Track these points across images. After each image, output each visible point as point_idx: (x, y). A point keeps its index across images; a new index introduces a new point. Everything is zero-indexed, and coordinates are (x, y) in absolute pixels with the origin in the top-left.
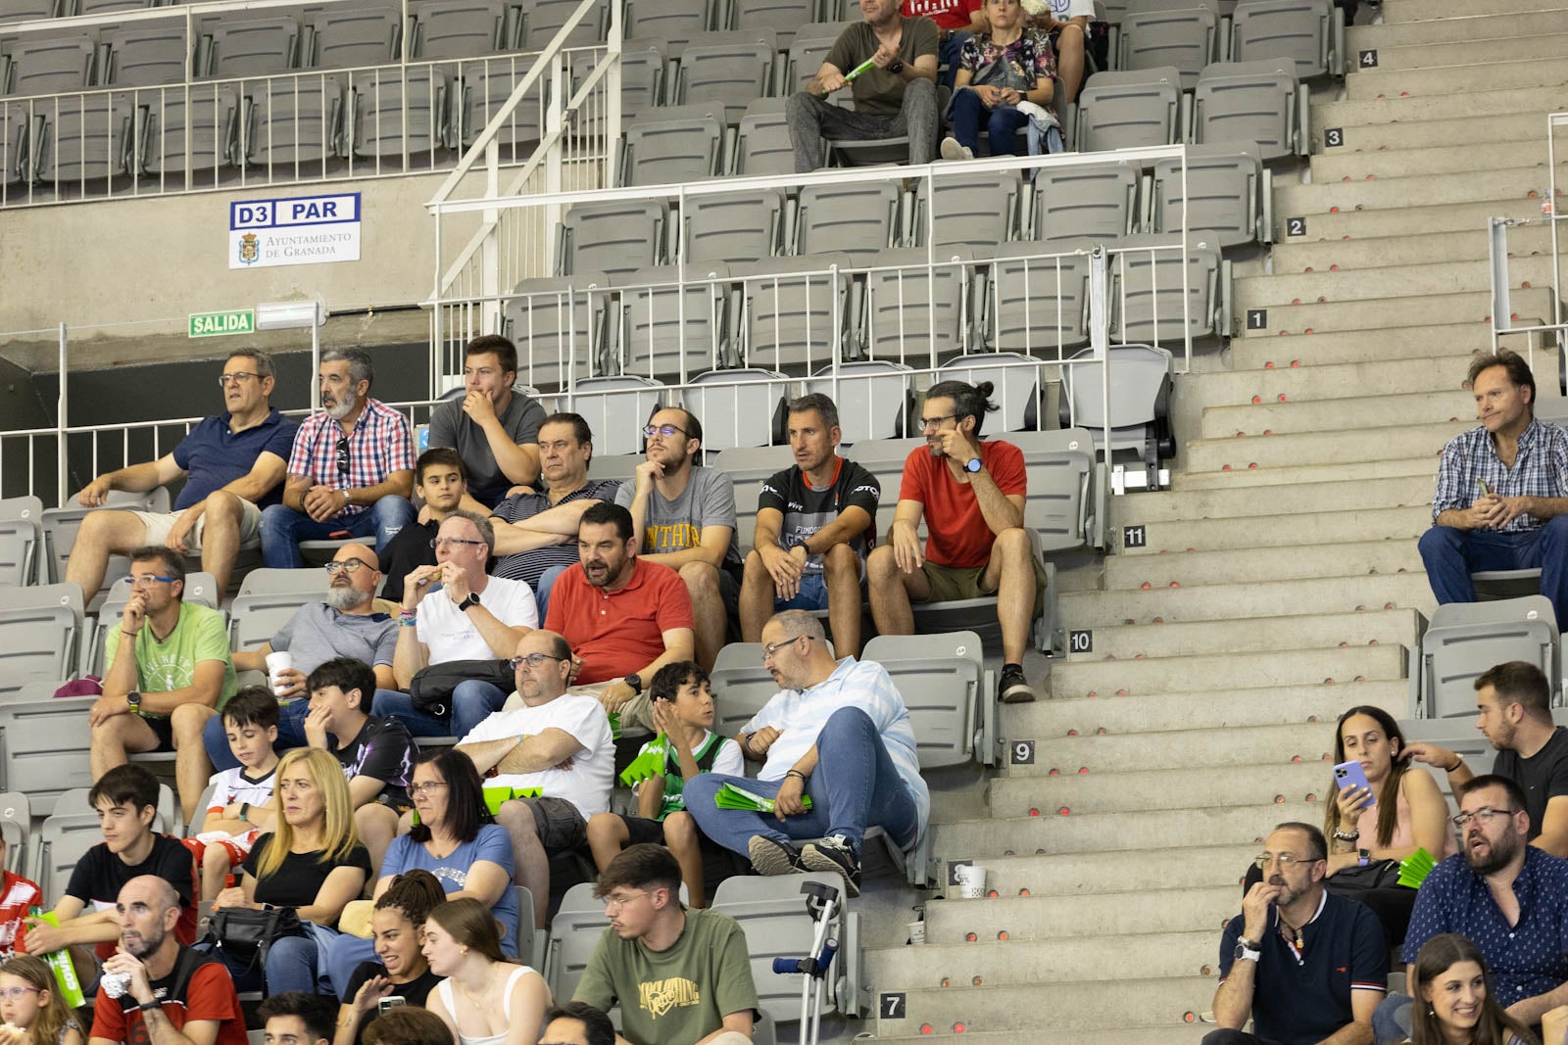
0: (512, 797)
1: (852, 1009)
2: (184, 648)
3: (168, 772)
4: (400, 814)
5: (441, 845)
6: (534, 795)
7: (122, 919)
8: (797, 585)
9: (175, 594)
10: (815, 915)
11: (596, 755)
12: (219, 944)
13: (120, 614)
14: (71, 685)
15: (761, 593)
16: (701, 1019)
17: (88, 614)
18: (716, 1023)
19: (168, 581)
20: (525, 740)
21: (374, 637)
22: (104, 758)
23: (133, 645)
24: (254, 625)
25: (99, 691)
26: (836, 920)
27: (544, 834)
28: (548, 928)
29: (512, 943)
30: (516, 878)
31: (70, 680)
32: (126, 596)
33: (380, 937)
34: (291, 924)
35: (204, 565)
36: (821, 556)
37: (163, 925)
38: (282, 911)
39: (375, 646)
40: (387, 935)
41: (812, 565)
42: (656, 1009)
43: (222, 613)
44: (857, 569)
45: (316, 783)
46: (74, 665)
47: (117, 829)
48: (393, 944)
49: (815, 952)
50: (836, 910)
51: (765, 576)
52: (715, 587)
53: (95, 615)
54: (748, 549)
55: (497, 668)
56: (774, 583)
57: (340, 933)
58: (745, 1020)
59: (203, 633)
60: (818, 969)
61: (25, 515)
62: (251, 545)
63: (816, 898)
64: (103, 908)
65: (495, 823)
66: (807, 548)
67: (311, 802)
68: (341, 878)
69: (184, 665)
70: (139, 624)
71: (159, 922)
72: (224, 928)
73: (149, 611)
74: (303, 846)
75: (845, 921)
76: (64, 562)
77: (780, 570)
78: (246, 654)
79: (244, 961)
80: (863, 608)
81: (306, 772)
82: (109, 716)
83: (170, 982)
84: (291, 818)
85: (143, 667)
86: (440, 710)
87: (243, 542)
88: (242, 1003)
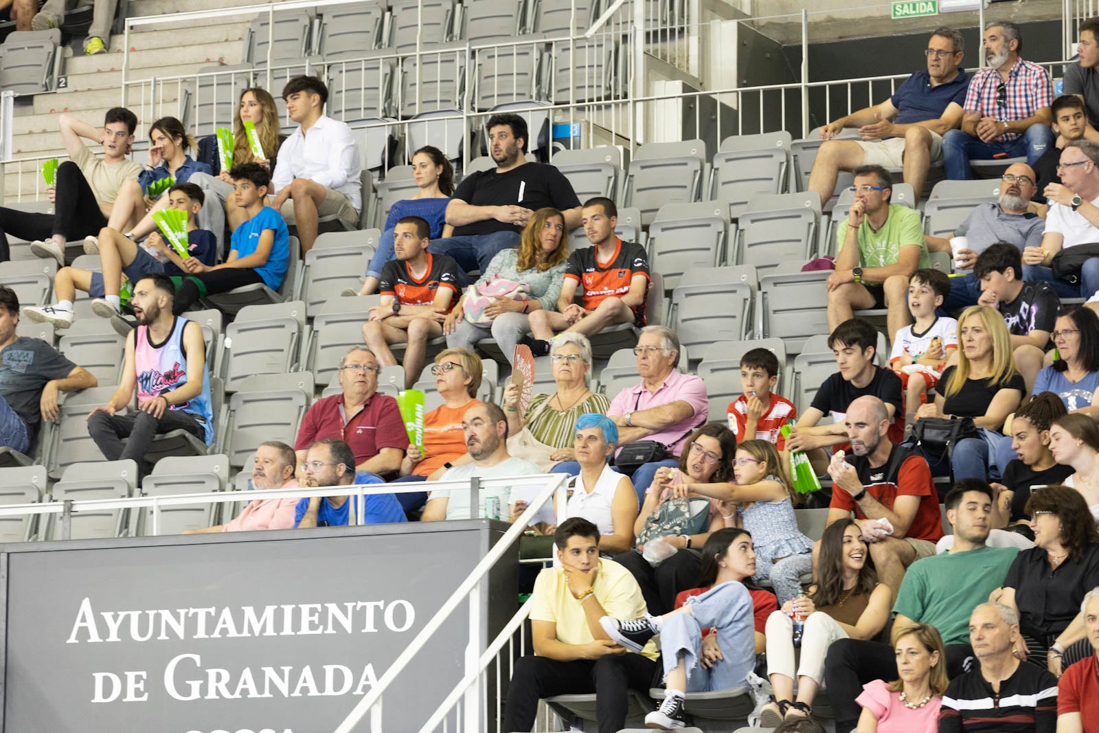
2: (892, 235)
3: (882, 323)
5: (1075, 373)
9: (885, 198)
12: (919, 443)
13: (847, 213)
14: (813, 263)
17: (824, 213)
19: (881, 189)
21: (1025, 229)
22: (837, 315)
23: (856, 234)
24: (940, 220)
25: (833, 267)
31: (812, 259)
32: (850, 201)
34: (969, 429)
35: (905, 178)
37: (879, 433)
38: (963, 421)
39: (1025, 236)
40: (1019, 436)
43: (918, 212)
45: (985, 328)
46: (815, 249)
47: (849, 363)
48: (1023, 443)
53: (829, 214)
57: (1004, 436)
59: (904, 226)
61: (779, 144)
62: (938, 164)
64: (838, 417)
67: (984, 342)
68: (1003, 399)
69: (892, 248)
70: (860, 219)
71: (876, 432)
72: (922, 432)
73: (867, 211)
74: (977, 375)
76: (807, 177)
78: (936, 240)
79: (937, 454)
81: (979, 322)
82: (840, 284)
83: (884, 469)
84: (969, 354)
85: (864, 250)
86: (1073, 279)
87: (932, 161)
88: (936, 484)
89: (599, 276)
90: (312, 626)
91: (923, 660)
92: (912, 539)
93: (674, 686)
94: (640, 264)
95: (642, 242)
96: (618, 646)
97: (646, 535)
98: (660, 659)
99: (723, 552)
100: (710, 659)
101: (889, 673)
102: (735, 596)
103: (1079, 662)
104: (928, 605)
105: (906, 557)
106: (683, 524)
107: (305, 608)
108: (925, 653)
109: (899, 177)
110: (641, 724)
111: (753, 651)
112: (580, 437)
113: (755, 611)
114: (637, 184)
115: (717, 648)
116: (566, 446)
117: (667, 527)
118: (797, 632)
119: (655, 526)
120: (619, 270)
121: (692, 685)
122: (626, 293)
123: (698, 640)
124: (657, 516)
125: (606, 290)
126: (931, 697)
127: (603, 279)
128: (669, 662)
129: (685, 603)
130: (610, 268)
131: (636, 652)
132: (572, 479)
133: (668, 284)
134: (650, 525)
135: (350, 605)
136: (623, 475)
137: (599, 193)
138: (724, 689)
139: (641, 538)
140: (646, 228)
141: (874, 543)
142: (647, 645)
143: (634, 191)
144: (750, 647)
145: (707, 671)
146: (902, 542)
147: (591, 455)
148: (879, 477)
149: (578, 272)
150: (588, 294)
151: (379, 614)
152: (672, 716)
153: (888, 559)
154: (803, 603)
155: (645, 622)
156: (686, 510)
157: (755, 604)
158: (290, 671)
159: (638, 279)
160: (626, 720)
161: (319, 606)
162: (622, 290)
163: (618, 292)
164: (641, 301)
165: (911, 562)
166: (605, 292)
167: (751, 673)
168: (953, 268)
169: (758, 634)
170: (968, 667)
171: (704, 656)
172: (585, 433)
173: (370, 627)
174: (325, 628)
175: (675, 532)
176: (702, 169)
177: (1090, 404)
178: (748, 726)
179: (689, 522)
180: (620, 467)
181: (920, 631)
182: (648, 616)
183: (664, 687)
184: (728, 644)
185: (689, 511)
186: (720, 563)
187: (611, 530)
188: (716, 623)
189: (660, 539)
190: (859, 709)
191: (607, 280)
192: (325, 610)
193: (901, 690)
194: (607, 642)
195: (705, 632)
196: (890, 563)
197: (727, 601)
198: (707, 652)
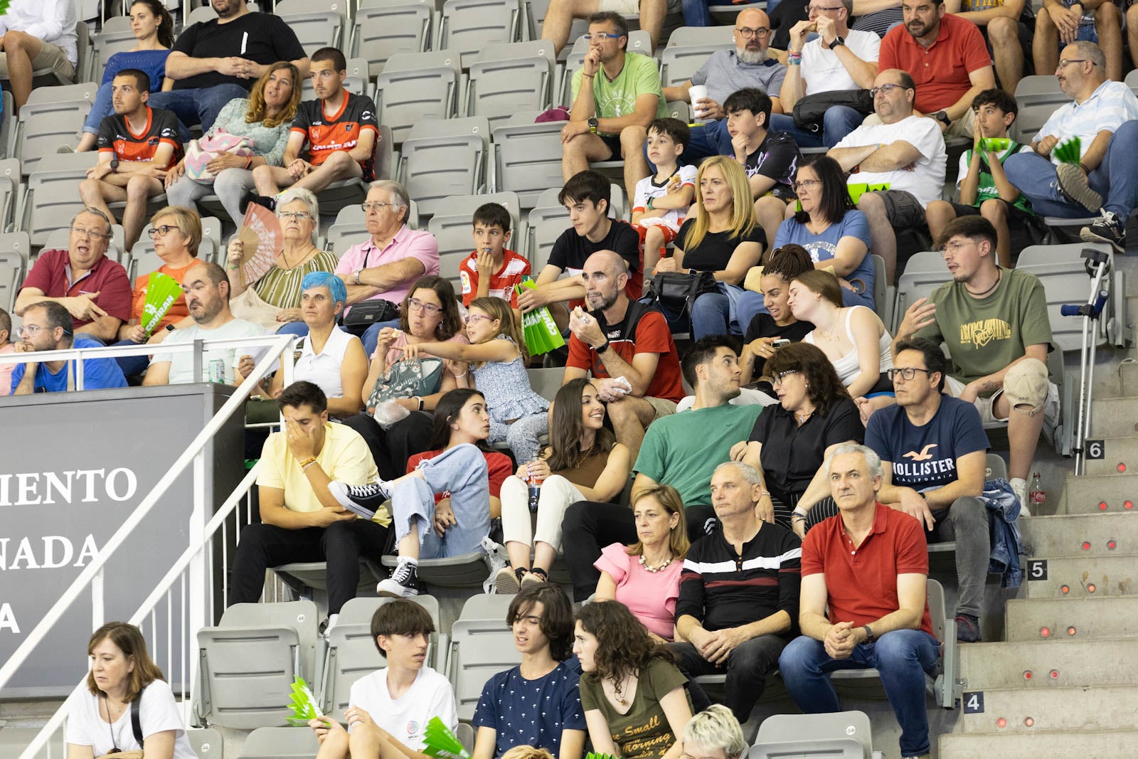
0: (868, 190)
1: (1119, 341)
2: (629, 84)
3: (619, 176)
4: (787, 203)
5: (817, 225)
6: (884, 188)
7: (587, 284)
8: (1076, 32)
9: (621, 46)
10: (1091, 273)
11: (932, 161)
12: (658, 299)
13: (582, 62)
14: (547, 113)
15: (1048, 39)
16: (1010, 349)
17: (558, 62)
18: (1020, 352)
19: (616, 37)
20: (880, 147)
21: (766, 77)
22: (572, 166)
23: (591, 83)
24: (679, 68)
25: (567, 118)
26: (1107, 277)
27: (892, 217)
28: (896, 285)
29: (870, 296)
30: (872, 249)
31: (546, 110)
32: (585, 49)
33: (767, 295)
34: (709, 284)
35: (641, 25)
36: (1093, 11)
37: (617, 287)
38: (703, 275)
39: (767, 84)
40: (771, 293)
41: (1086, 18)
42: (979, 341)
43: (655, 60)
44: (1119, 20)
45: (725, 179)
46: (549, 99)
48: (776, 300)
49: (1092, 300)
50: (1107, 270)
51: (1052, 27)
52: (1014, 35)
53: (564, 63)
54: (1039, 7)
55: (855, 95)
56: (1059, 32)
57: (745, 290)
58: (1042, 349)
59: (641, 75)
60: (1094, 312)
62: (675, 10)
63: (1092, 261)
64: (574, 274)
65: (856, 209)
66: (1082, 6)
67: (723, 194)
68: (745, 251)
69: (629, 98)
70: (596, 68)
71: (614, 285)
72: (661, 287)
73: (603, 59)
74: (717, 228)
75: (1113, 277)
76: (540, 24)
77: (1063, 22)
78: (674, 89)
79: (676, 311)
80: (1123, 49)
81: (719, 173)
82: (575, 136)
83: (621, 326)
84: (709, 207)
85: (599, 101)
86: (815, 128)
87: (670, 8)
88: (675, 341)
89: (325, 129)
90: (30, 496)
91: (662, 522)
92: (651, 398)
93: (407, 552)
94: (368, 117)
95: (370, 93)
96: (347, 512)
97: (376, 397)
98: (392, 525)
99: (456, 414)
100: (443, 524)
101: (628, 536)
102: (469, 458)
103: (822, 522)
104: (668, 466)
105: (645, 416)
106: (415, 385)
107: (23, 478)
108: (664, 514)
109: (635, 24)
110: (372, 592)
111: (488, 515)
112: (306, 296)
113: (489, 475)
114: (364, 34)
115: (451, 512)
116: (293, 306)
117: (399, 388)
118: (533, 496)
119: (386, 388)
120: (346, 123)
121: (425, 551)
122: (354, 147)
123: (431, 505)
124: (387, 378)
125: (333, 145)
126: (671, 560)
127: (329, 133)
128: (402, 528)
129: (417, 467)
130: (338, 121)
131: (367, 518)
132: (300, 339)
133: (398, 137)
134: (381, 386)
135: (69, 474)
136: (353, 336)
137: (325, 43)
138: (459, 555)
139: (371, 400)
140: (374, 80)
141: (612, 402)
142: (377, 512)
143: (362, 40)
144: (485, 512)
145: (441, 537)
146: (641, 401)
147: (319, 315)
148: (616, 334)
149: (305, 127)
150: (314, 148)
151: (100, 483)
152: (405, 583)
153: (627, 418)
154: (539, 467)
155: (375, 487)
156: (418, 370)
157: (489, 467)
158: (8, 543)
159: (366, 133)
160: (358, 589)
161: (36, 476)
162: (349, 145)
163: (345, 146)
164: (369, 156)
165: (650, 422)
166: (332, 146)
167: (486, 538)
168: (691, 118)
169: (493, 498)
170: (709, 529)
171: (436, 520)
172: (312, 292)
173: (90, 497)
174: (44, 498)
175: (407, 394)
176: (431, 18)
177: (833, 257)
178: (484, 592)
179: (422, 383)
180: (348, 327)
181: (659, 492)
182: (378, 480)
183: (396, 554)
184: (461, 508)
185: (421, 372)
186: (452, 426)
187: (340, 392)
188: (449, 487)
189: (393, 400)
190: (598, 574)
191: (333, 134)
192: (44, 479)
193: (641, 553)
194: (337, 509)
195: (439, 497)
196: (629, 423)
197: (460, 465)
198: (439, 516)
